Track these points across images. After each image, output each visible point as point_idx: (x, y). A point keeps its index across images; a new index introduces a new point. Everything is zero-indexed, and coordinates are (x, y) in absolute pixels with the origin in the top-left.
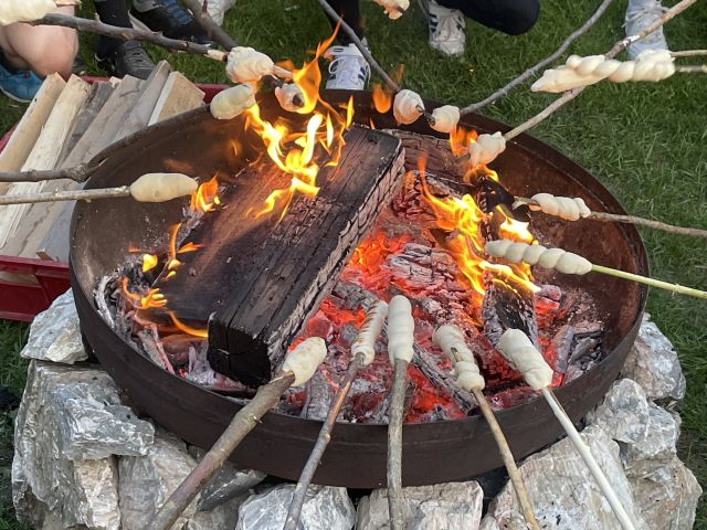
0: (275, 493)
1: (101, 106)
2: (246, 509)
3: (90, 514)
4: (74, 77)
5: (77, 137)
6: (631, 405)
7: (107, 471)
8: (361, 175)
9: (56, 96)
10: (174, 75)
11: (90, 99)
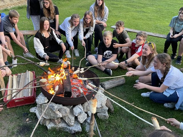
1: (20, 78)
2: (74, 109)
4: (13, 75)
5: (18, 82)
9: (12, 79)
10: (29, 72)
11: (18, 77)
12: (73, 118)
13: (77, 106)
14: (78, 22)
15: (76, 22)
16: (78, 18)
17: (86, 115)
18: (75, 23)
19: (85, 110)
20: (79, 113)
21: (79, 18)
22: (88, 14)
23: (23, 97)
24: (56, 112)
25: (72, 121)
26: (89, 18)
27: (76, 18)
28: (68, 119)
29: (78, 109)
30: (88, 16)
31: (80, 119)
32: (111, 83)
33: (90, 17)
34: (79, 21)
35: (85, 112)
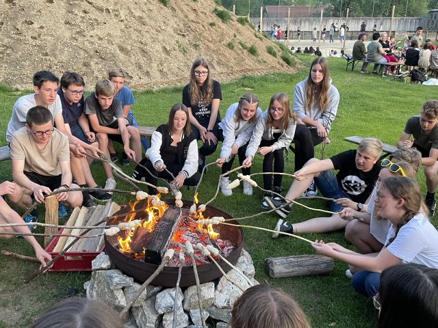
0: (165, 291)
1: (92, 213)
2: (158, 296)
3: (119, 302)
4: (83, 207)
5: (87, 221)
6: (244, 262)
7: (122, 291)
8: (173, 216)
9: (78, 213)
10: (113, 203)
11: (89, 212)
12: (154, 318)
13: (167, 290)
14: (252, 111)
15: (248, 110)
16: (254, 102)
17: (186, 317)
18: (245, 112)
19: (186, 306)
20: (167, 308)
21: (256, 103)
22: (279, 99)
23: (81, 252)
24: (115, 292)
25: (150, 323)
26: (279, 109)
27: (249, 102)
28: (142, 316)
29: (167, 298)
30: (277, 104)
31: (169, 322)
32: (291, 262)
33: (280, 106)
34: (254, 109)
35: (185, 311)
